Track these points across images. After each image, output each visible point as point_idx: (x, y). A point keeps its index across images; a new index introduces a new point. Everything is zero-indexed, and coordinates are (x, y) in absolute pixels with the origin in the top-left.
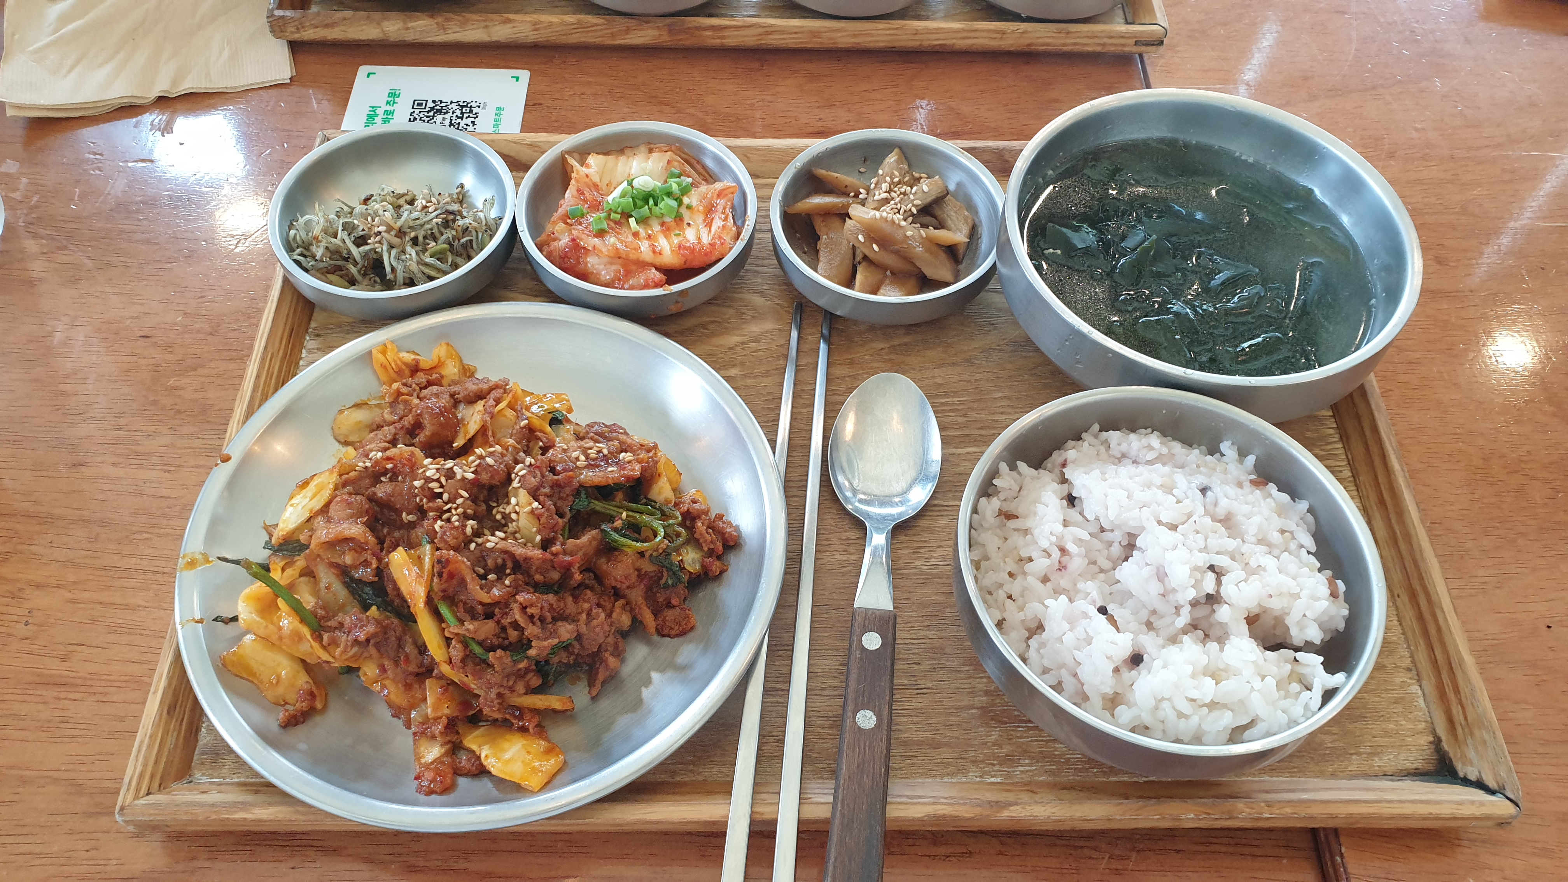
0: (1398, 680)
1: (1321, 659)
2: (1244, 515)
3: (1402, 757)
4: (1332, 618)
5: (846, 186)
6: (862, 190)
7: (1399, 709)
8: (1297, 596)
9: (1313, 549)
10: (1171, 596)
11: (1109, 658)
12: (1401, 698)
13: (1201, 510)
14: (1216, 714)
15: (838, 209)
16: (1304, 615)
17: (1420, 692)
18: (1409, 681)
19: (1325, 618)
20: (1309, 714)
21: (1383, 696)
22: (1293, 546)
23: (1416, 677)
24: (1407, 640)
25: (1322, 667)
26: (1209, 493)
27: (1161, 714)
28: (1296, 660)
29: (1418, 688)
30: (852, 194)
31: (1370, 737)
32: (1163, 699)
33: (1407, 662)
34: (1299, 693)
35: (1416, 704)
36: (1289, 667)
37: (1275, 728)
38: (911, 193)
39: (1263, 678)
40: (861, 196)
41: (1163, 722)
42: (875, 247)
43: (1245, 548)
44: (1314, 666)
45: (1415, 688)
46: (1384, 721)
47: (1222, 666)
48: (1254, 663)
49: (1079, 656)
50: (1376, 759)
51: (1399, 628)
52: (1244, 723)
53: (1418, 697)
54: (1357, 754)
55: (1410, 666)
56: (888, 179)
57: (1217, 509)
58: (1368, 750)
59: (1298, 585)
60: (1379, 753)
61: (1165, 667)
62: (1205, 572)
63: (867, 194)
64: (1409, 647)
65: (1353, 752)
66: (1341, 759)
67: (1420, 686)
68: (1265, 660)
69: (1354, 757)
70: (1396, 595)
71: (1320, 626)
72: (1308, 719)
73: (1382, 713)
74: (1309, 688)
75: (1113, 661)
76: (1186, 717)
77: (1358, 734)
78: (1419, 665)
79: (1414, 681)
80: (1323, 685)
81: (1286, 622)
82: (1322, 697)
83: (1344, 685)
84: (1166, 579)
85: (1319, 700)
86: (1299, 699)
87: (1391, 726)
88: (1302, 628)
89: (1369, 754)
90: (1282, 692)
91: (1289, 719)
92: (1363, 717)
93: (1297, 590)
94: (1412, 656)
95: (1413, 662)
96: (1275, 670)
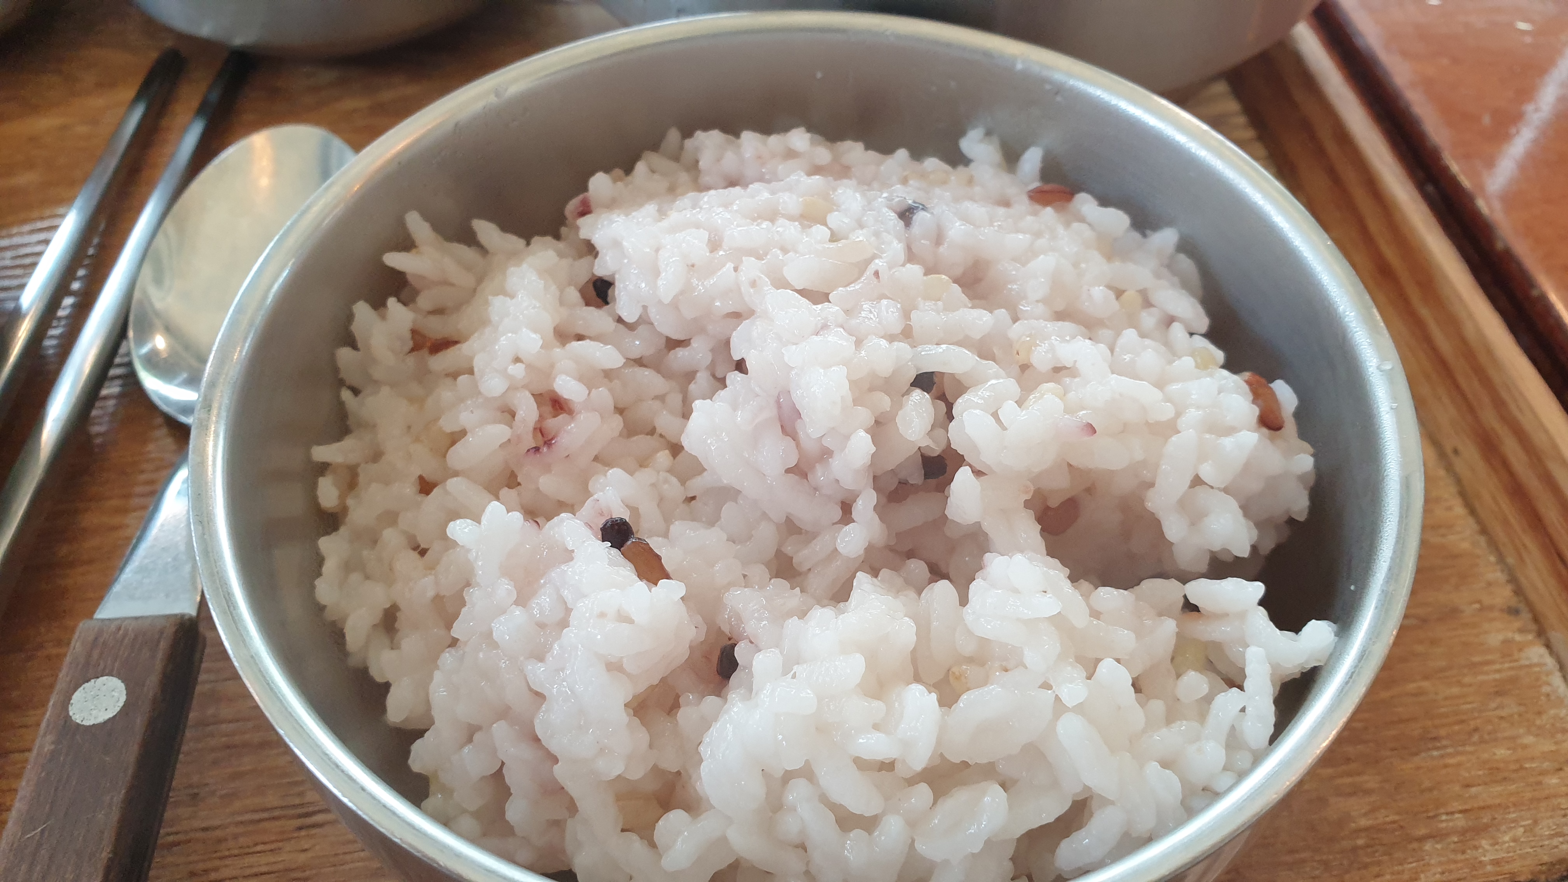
0: (1495, 639)
1: (1258, 589)
2: (1015, 259)
3: (1545, 828)
4: (1273, 483)
7: (1511, 707)
8: (1170, 428)
9: (1203, 323)
10: (819, 470)
11: (614, 667)
12: (1513, 680)
13: (897, 248)
14: (959, 799)
16: (1197, 481)
17: (1550, 661)
18: (1518, 637)
19: (1255, 486)
20: (1243, 759)
21: (1467, 680)
22: (1149, 319)
23: (1533, 627)
24: (1493, 544)
25: (1262, 612)
26: (920, 217)
27: (790, 826)
28: (1190, 607)
29: (1543, 650)
31: (1457, 788)
32: (788, 776)
33: (1504, 595)
34: (1208, 700)
35: (1545, 689)
36: (1169, 627)
37: (1145, 823)
39: (1091, 668)
41: (802, 847)
43: (1016, 331)
44: (1242, 616)
45: (1537, 653)
46: (1482, 741)
47: (968, 648)
48: (1058, 621)
49: (537, 673)
50: (1485, 843)
51: (1471, 521)
52: (1048, 817)
53: (1548, 674)
54: (1437, 836)
55: (1514, 602)
57: (942, 249)
58: (1460, 821)
59: (1168, 399)
60: (1486, 828)
61: (786, 669)
62: (907, 393)
64: (1501, 559)
65: (1422, 831)
66: (1398, 855)
67: (1548, 646)
68: (1095, 614)
69: (1428, 846)
70: (1449, 450)
71: (1246, 509)
72: (1242, 775)
73: (1473, 724)
74: (1235, 681)
75: (629, 675)
76: (869, 824)
77: (1427, 784)
78: (1533, 597)
79: (1530, 637)
80: (1275, 667)
81: (1149, 505)
82: (1277, 702)
83: (1335, 655)
84: (798, 424)
85: (1268, 712)
86: (1211, 720)
87: (1502, 752)
88: (1195, 518)
89: (1463, 832)
90: (1158, 706)
91: (1184, 781)
92: (1430, 740)
93: (1166, 412)
94: (1513, 580)
95: (1519, 591)
96: (1125, 638)
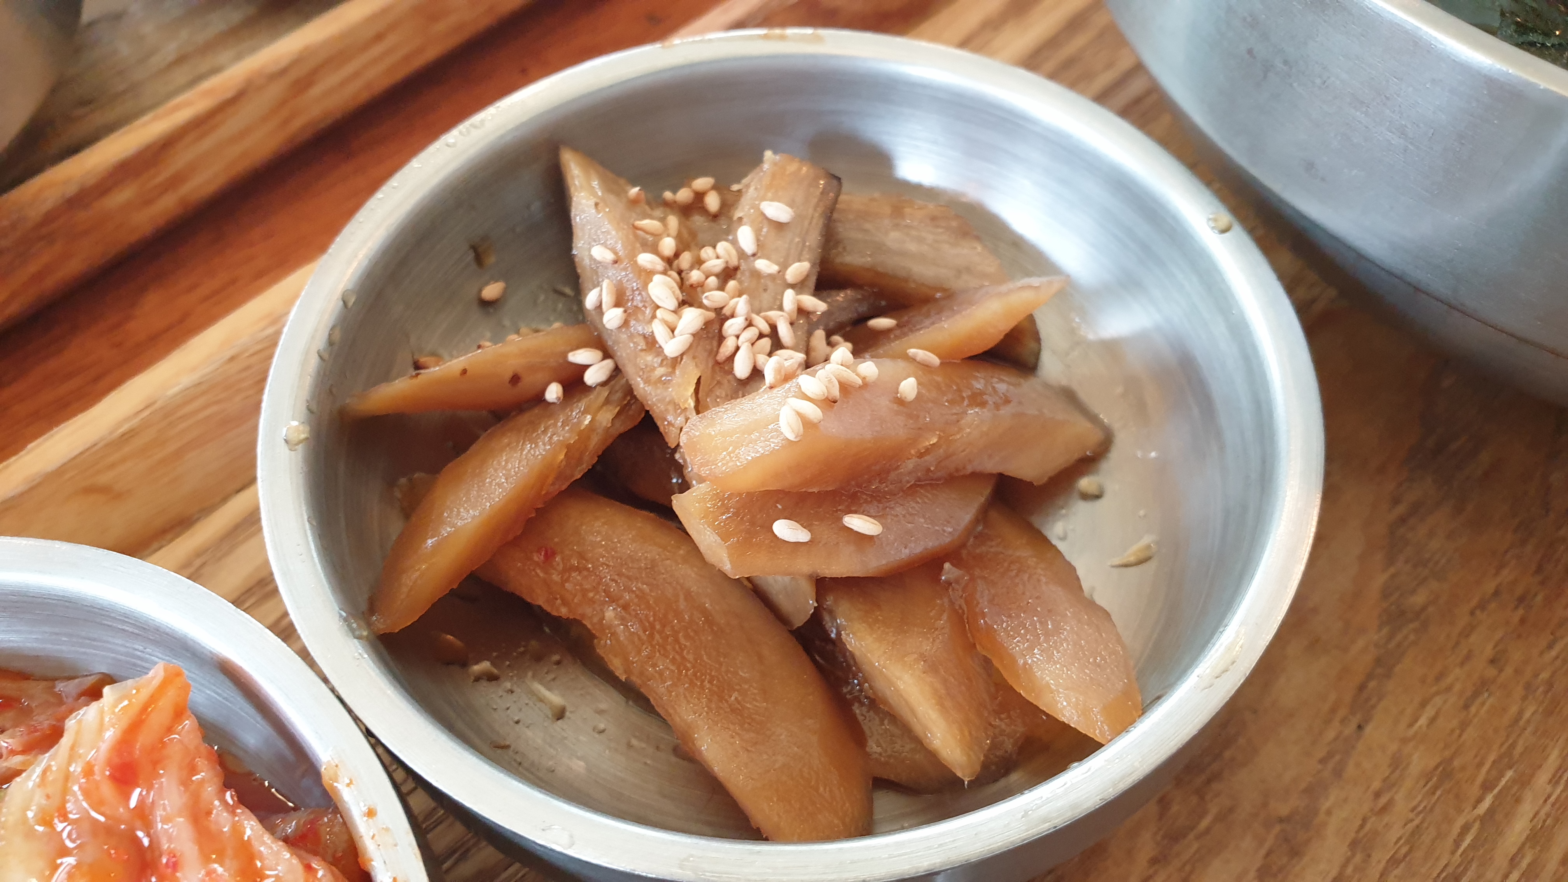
5: (515, 379)
6: (579, 357)
15: (560, 476)
30: (553, 392)
38: (742, 254)
40: (591, 377)
42: (858, 523)
56: (646, 259)
63: (607, 354)
